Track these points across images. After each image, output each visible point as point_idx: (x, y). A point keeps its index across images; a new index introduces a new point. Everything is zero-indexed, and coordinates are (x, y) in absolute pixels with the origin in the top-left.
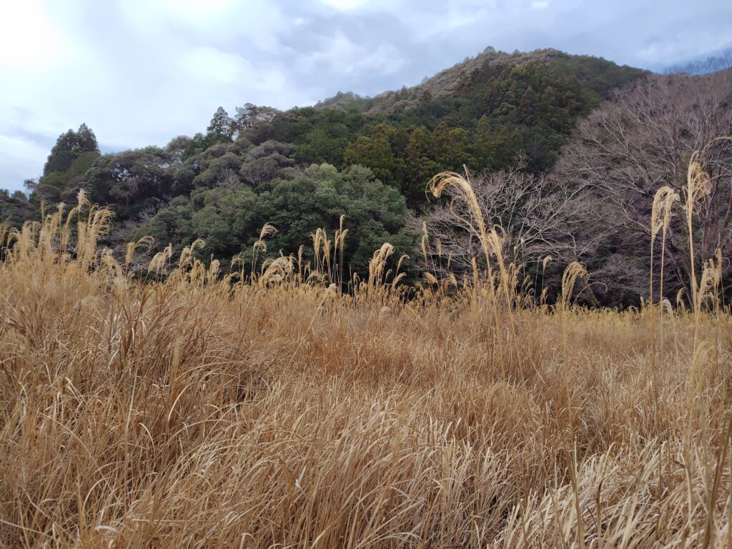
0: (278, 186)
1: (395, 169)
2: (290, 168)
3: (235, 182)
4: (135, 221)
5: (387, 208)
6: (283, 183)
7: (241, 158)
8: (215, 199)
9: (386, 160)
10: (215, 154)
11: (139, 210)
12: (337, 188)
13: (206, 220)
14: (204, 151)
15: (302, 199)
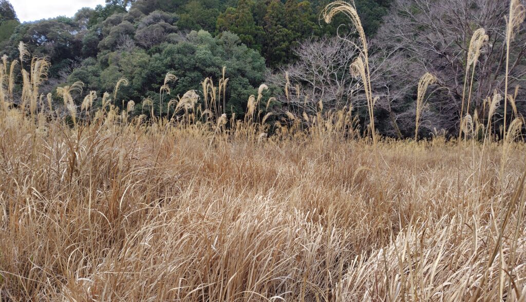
0: (165, 49)
1: (257, 35)
2: (174, 34)
3: (132, 46)
4: (56, 78)
5: (250, 67)
6: (169, 46)
7: (135, 25)
8: (117, 60)
9: (249, 27)
10: (114, 23)
11: (58, 70)
12: (212, 51)
13: (111, 77)
14: (105, 20)
15: (185, 60)
